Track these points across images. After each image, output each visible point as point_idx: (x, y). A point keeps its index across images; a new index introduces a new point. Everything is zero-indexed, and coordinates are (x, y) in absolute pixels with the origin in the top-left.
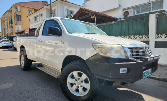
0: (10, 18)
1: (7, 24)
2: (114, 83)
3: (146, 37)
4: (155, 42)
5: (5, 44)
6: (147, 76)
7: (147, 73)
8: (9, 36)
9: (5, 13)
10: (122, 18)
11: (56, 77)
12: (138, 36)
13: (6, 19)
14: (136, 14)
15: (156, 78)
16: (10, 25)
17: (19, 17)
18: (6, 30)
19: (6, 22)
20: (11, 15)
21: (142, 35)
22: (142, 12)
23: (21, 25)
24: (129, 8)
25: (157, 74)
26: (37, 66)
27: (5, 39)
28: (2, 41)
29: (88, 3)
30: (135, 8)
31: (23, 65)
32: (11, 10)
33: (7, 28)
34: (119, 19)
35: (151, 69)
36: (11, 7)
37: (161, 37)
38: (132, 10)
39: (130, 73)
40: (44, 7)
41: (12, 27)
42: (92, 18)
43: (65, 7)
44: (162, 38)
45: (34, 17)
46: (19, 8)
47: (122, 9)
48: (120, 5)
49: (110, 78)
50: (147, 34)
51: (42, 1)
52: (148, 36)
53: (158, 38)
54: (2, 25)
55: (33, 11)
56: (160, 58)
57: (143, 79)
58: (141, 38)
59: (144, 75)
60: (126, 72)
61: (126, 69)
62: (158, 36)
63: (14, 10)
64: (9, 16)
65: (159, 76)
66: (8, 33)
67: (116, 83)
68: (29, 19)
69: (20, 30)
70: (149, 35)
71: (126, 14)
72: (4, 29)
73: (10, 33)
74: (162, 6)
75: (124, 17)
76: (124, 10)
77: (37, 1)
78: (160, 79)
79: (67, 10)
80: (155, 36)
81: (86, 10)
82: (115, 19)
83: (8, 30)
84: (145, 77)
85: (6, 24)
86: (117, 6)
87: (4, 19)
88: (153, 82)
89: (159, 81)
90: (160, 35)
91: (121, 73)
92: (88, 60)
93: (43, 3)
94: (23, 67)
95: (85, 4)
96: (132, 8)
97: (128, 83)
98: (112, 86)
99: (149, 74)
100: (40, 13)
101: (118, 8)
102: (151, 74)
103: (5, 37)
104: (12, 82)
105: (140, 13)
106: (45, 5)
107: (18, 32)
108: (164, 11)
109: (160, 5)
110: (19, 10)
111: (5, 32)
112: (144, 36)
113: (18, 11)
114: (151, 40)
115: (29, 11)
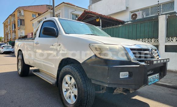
0: (14, 23)
1: (10, 28)
2: (116, 90)
3: (155, 41)
4: (165, 46)
5: (6, 49)
6: (154, 82)
7: (153, 78)
8: (12, 41)
9: (8, 18)
10: (129, 21)
11: (52, 83)
12: (146, 39)
13: (9, 23)
14: (145, 17)
15: (166, 85)
16: (13, 29)
17: (22, 22)
18: (9, 35)
19: (9, 27)
20: (14, 20)
21: (151, 39)
22: (151, 14)
23: (24, 29)
24: (138, 11)
25: (167, 81)
26: (33, 71)
27: (8, 44)
28: (4, 47)
29: (93, 5)
30: (143, 10)
31: (20, 71)
32: (14, 15)
33: (10, 33)
34: (127, 22)
35: (158, 74)
36: (15, 11)
37: (171, 40)
38: (141, 12)
39: (132, 78)
40: (48, 11)
41: (15, 32)
42: (97, 20)
43: (70, 11)
44: (173, 41)
45: (38, 21)
46: (22, 12)
47: (130, 12)
48: (127, 8)
49: (108, 84)
50: (157, 37)
51: (47, 5)
52: (158, 40)
53: (168, 41)
54: (5, 30)
55: (37, 15)
56: (169, 61)
57: (148, 85)
58: (150, 41)
59: (149, 80)
60: (127, 76)
61: (128, 73)
62: (169, 39)
63: (17, 14)
64: (12, 20)
65: (169, 83)
66: (11, 38)
67: (117, 90)
68: (33, 24)
69: (24, 35)
70: (159, 38)
71: (134, 17)
72: (6, 34)
73: (13, 38)
74: (173, 8)
75: (132, 20)
76: (132, 13)
77: (42, 5)
78: (170, 86)
79: (72, 13)
80: (165, 40)
81: (91, 13)
82: (122, 23)
83: (11, 35)
84: (151, 83)
85: (8, 28)
86: (124, 9)
87: (7, 24)
88: (163, 90)
89: (170, 89)
90: (170, 38)
91: (121, 77)
92: (84, 63)
93: (48, 7)
94: (20, 73)
95: (91, 7)
96: (141, 10)
97: (131, 89)
98: (114, 94)
99: (156, 80)
100: (44, 17)
101: (125, 10)
102: (159, 80)
103: (8, 42)
104: (5, 89)
105: (149, 15)
106: (49, 8)
107: (21, 37)
108: (175, 12)
109: (171, 7)
110: (23, 14)
111: (8, 37)
112: (153, 39)
113: (21, 15)
114: (160, 44)
115: (33, 15)
